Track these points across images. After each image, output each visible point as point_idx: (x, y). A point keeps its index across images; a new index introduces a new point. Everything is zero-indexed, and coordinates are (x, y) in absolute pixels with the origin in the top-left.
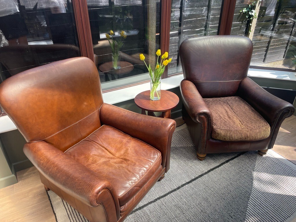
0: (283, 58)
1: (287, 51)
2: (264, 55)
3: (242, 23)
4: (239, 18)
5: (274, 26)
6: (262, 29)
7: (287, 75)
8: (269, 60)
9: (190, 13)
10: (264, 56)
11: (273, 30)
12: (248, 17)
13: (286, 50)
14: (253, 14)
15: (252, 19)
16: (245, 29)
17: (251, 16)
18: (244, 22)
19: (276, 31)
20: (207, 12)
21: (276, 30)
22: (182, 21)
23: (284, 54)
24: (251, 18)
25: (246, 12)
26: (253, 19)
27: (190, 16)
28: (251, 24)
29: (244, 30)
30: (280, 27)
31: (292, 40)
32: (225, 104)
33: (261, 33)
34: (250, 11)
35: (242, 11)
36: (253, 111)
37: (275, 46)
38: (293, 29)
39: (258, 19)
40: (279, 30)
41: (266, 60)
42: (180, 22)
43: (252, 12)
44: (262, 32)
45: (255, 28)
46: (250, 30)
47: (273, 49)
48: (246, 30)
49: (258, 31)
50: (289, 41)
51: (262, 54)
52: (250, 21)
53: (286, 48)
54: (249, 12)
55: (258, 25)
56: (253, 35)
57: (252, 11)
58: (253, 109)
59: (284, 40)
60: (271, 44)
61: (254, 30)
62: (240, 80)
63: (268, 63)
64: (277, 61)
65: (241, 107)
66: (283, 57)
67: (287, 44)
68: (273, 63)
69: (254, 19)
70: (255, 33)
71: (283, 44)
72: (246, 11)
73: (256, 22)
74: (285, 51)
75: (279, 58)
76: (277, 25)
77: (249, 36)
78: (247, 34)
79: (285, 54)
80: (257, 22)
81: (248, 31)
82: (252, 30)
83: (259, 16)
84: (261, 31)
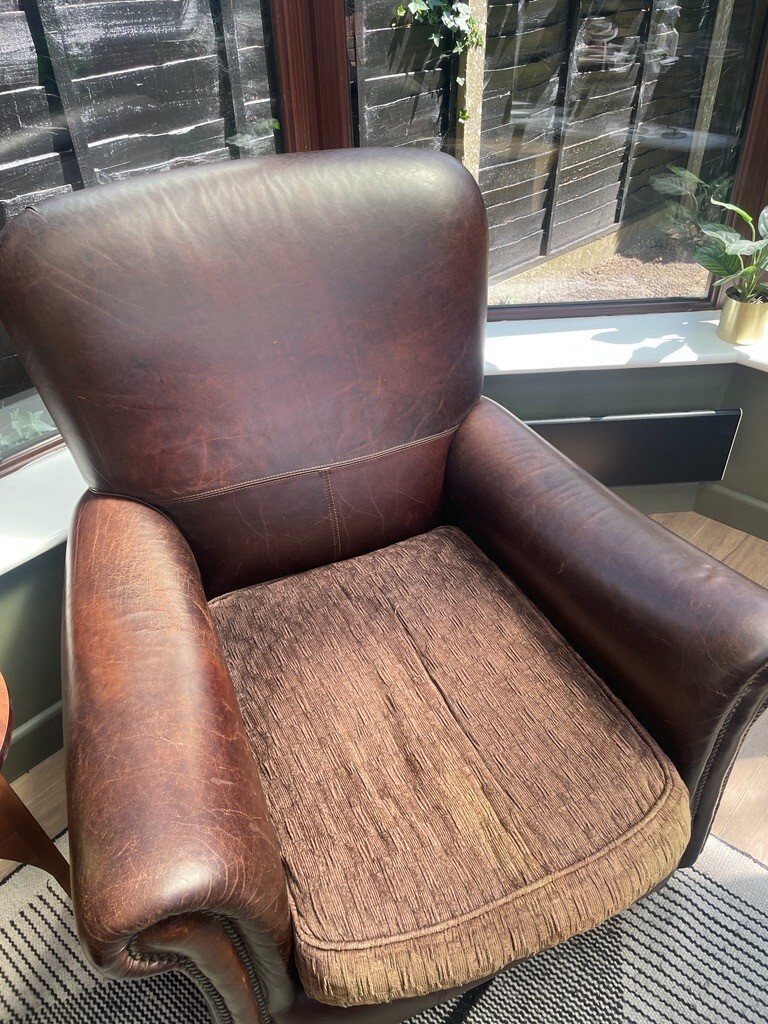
0: (616, 221)
1: (626, 190)
2: (541, 220)
3: (420, 77)
4: (400, 50)
5: (563, 82)
6: (514, 103)
7: (676, 337)
8: (564, 241)
9: (100, 33)
10: (540, 226)
11: (560, 102)
12: (441, 41)
13: (622, 185)
14: (461, 23)
15: (459, 49)
16: (438, 106)
17: (453, 37)
18: (430, 67)
19: (572, 104)
20: (208, 21)
21: (574, 98)
22: (61, 85)
23: (615, 207)
24: (455, 46)
25: (423, 14)
26: (466, 49)
27: (108, 54)
28: (460, 81)
29: (436, 114)
30: (589, 81)
31: (641, 140)
32: (380, 624)
33: (512, 122)
34: (447, 10)
35: (407, 10)
36: (552, 650)
37: (580, 174)
38: (639, 89)
39: (489, 52)
40: (584, 96)
41: (551, 244)
42: (47, 91)
43: (457, 14)
44: (516, 116)
45: (485, 96)
46: (464, 112)
47: (571, 189)
48: (443, 114)
49: (497, 114)
50: (628, 145)
51: (532, 220)
52: (454, 66)
53: (622, 177)
54: (438, 12)
55: (494, 81)
56: (479, 132)
57: (454, 7)
58: (554, 635)
59: (610, 143)
60: (561, 169)
61: (480, 111)
62: (447, 433)
63: (562, 253)
64: (595, 238)
65: (479, 637)
66: (613, 219)
67: (625, 159)
68: (580, 250)
69: (471, 51)
70: (485, 124)
71: (608, 161)
72: (426, 8)
73: (482, 67)
74: (621, 193)
75: (601, 224)
76: (574, 74)
77: (465, 142)
78: (450, 129)
79: (619, 205)
80: (489, 66)
81: (456, 118)
82: (474, 109)
83: (491, 35)
84: (513, 112)
